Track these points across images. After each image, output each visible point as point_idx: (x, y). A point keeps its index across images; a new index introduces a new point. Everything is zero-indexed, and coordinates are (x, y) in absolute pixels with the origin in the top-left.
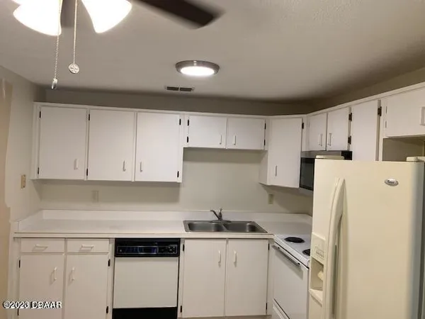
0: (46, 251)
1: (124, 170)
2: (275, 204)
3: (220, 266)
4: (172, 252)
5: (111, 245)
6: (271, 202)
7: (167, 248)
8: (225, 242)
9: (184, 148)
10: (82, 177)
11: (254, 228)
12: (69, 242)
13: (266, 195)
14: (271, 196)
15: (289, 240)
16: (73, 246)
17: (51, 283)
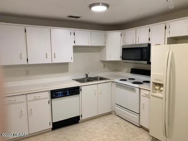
0: (16, 102)
1: (47, 58)
2: (106, 68)
3: (95, 95)
4: (77, 92)
5: (49, 94)
6: (104, 68)
7: (75, 91)
8: (97, 85)
9: (73, 46)
10: (26, 63)
11: (101, 79)
12: (28, 96)
13: (102, 65)
14: (104, 65)
15: (121, 80)
16: (30, 97)
17: (20, 117)
